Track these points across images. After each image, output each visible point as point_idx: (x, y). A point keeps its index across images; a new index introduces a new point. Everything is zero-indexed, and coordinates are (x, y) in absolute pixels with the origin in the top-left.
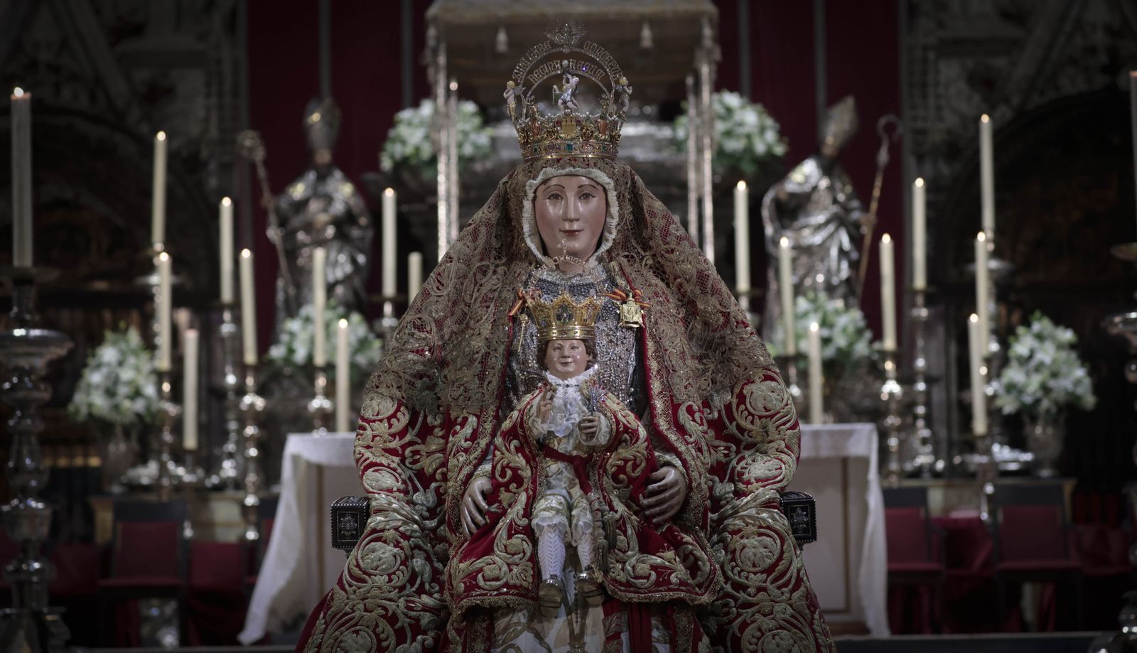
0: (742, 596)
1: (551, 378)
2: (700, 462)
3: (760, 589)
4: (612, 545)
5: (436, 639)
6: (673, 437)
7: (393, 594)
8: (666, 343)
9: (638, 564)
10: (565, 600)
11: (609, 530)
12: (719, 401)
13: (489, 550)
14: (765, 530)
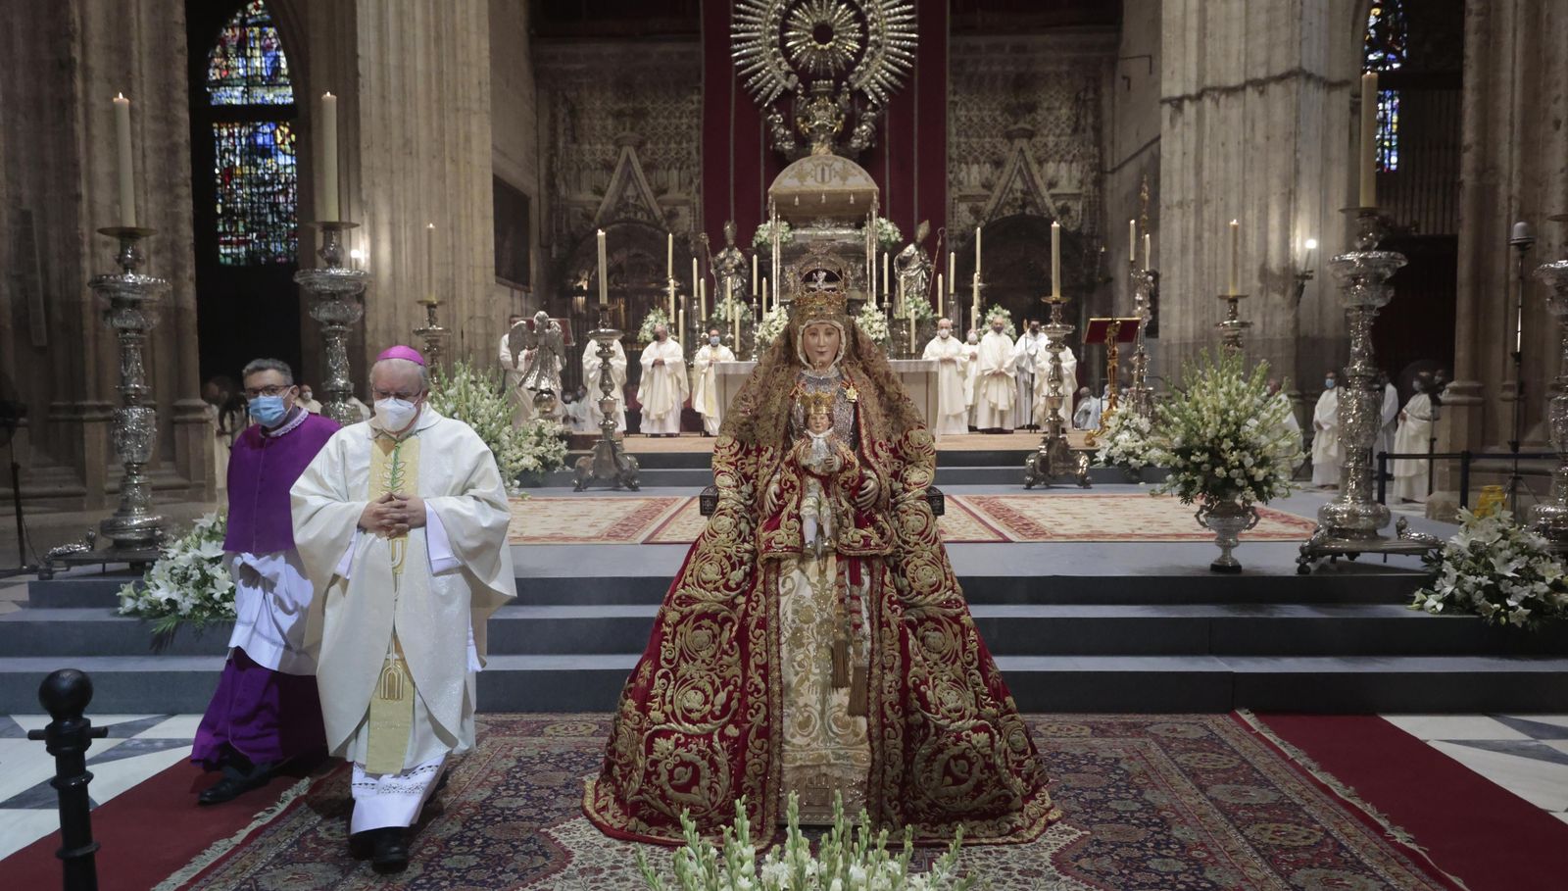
0: (907, 547)
1: (810, 434)
2: (885, 472)
3: (916, 544)
4: (841, 524)
5: (751, 568)
6: (872, 460)
7: (730, 544)
8: (869, 409)
9: (854, 534)
10: (816, 553)
11: (839, 518)
12: (895, 438)
13: (777, 527)
14: (919, 511)
